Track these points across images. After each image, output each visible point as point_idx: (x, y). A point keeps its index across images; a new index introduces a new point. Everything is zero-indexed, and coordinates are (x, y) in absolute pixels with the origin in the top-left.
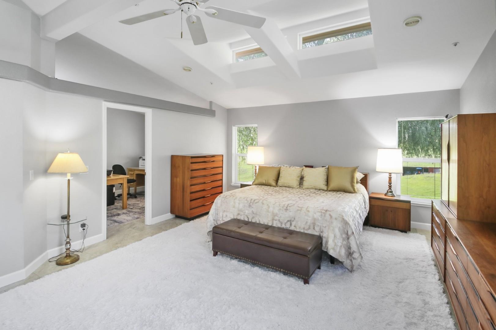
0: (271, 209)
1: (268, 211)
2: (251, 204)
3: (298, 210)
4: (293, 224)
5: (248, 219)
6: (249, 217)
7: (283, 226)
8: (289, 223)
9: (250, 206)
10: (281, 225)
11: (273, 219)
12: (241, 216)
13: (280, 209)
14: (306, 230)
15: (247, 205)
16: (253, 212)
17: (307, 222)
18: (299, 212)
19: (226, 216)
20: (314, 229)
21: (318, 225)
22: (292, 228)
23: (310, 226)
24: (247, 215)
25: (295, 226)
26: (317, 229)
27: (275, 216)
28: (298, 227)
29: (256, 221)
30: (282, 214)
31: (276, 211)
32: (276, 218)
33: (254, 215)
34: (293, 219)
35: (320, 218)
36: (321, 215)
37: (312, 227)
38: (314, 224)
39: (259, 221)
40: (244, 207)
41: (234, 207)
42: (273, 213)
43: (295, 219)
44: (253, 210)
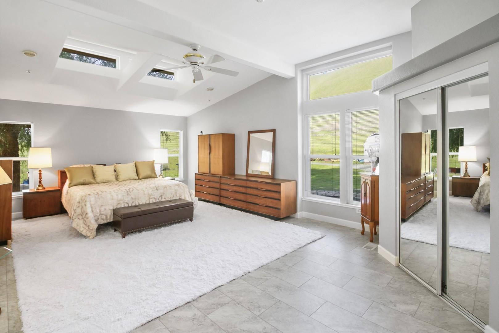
0: (146, 192)
1: (144, 194)
2: (129, 193)
3: (165, 188)
4: (163, 197)
5: (128, 205)
6: (129, 203)
7: (157, 200)
8: (161, 197)
9: (128, 194)
10: (156, 201)
11: (150, 199)
12: (121, 204)
13: (153, 190)
14: (172, 198)
15: (125, 194)
16: (132, 198)
17: (172, 193)
18: (166, 188)
19: (105, 209)
20: (176, 196)
21: (178, 193)
22: (163, 200)
23: (174, 195)
24: (127, 202)
25: (165, 198)
26: (178, 195)
27: (150, 196)
28: (167, 198)
29: (136, 204)
30: (155, 193)
31: (150, 192)
32: (152, 197)
33: (133, 200)
34: (163, 194)
35: (178, 189)
36: (178, 187)
37: (175, 196)
38: (176, 193)
39: (139, 203)
40: (123, 197)
41: (113, 199)
42: (149, 194)
43: (164, 193)
44: (132, 197)
